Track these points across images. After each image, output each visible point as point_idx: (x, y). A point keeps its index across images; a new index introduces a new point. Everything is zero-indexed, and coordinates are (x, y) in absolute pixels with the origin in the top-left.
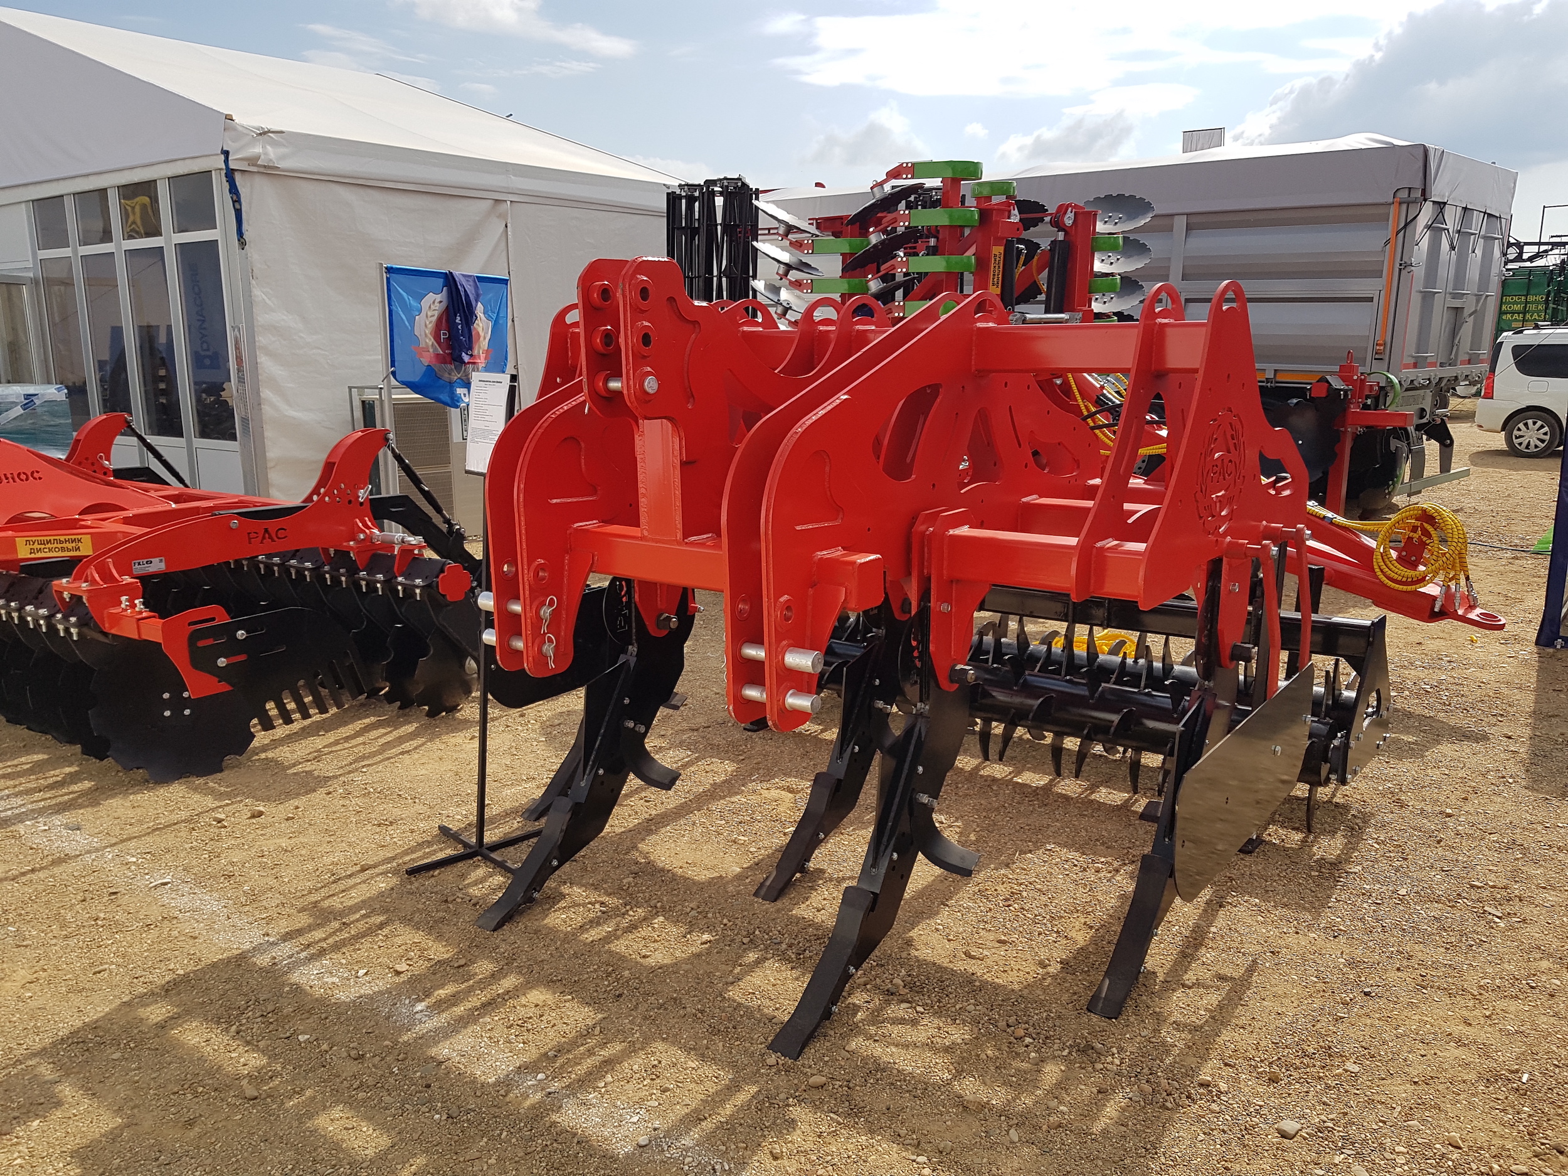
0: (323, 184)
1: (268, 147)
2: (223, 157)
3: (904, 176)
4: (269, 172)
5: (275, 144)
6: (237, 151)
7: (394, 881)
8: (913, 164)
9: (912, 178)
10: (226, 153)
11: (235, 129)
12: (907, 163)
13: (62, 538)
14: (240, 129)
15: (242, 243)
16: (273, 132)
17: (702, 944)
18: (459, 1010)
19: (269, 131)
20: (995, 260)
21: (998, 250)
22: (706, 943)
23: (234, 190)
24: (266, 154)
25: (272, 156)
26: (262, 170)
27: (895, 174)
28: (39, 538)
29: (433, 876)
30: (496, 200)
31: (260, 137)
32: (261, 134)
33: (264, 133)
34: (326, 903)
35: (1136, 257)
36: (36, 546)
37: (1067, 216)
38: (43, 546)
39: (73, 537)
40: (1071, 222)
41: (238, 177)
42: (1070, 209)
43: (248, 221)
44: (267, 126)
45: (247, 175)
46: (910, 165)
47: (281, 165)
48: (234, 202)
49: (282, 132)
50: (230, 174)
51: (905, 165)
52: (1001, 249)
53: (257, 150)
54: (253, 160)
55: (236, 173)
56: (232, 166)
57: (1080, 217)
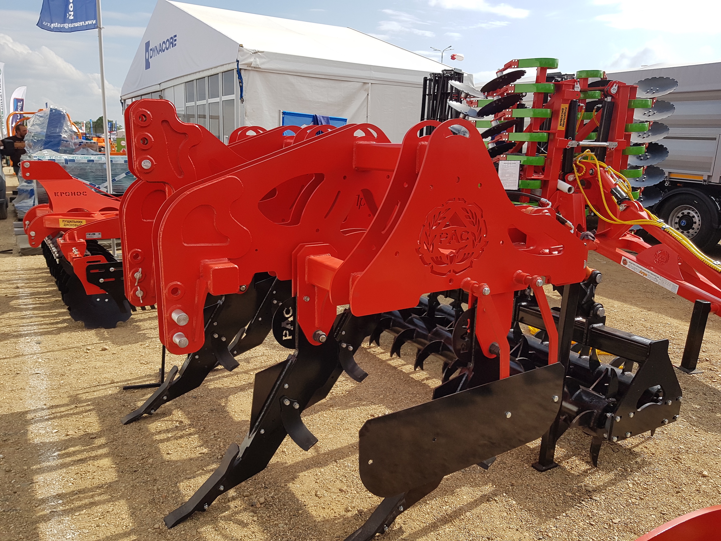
0: (281, 75)
1: (257, 59)
2: (236, 63)
3: (513, 67)
4: (257, 69)
5: (260, 57)
6: (243, 60)
7: (116, 390)
8: (518, 61)
9: (517, 67)
10: (238, 61)
11: (243, 51)
12: (515, 60)
13: (75, 220)
14: (245, 50)
15: (242, 101)
16: (260, 52)
17: (200, 454)
18: (68, 460)
19: (259, 52)
20: (563, 111)
21: (565, 107)
22: (201, 454)
23: (240, 77)
24: (255, 62)
25: (258, 63)
26: (253, 69)
27: (508, 66)
28: (67, 220)
29: (134, 392)
30: (365, 83)
31: (254, 54)
32: (254, 53)
33: (256, 53)
34: (80, 396)
35: (665, 112)
36: (66, 223)
37: (613, 88)
38: (68, 223)
39: (79, 220)
40: (615, 92)
41: (242, 72)
42: (615, 84)
43: (246, 91)
44: (258, 49)
45: (247, 71)
46: (516, 61)
47: (262, 66)
48: (240, 83)
49: (263, 52)
50: (239, 71)
51: (514, 61)
52: (567, 106)
53: (252, 60)
54: (249, 65)
55: (242, 70)
56: (240, 67)
57: (621, 89)
